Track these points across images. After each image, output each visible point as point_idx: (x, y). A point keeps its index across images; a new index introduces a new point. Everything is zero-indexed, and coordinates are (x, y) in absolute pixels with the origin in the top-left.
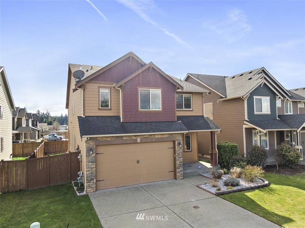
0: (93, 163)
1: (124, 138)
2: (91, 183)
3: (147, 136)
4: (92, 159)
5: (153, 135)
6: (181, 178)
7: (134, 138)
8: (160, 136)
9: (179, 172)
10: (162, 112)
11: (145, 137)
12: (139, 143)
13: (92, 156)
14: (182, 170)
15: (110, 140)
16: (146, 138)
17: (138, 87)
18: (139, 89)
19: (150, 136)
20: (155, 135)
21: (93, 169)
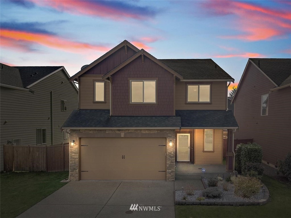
0: (75, 154)
1: (107, 132)
2: (74, 173)
3: (133, 131)
4: (75, 150)
5: (139, 130)
6: (172, 179)
7: (117, 132)
8: (147, 132)
9: (170, 174)
10: (157, 105)
11: (129, 131)
12: (122, 138)
13: (75, 148)
14: (173, 171)
15: (92, 133)
16: (131, 133)
17: (129, 78)
18: (130, 80)
19: (135, 132)
20: (141, 130)
21: (76, 160)
